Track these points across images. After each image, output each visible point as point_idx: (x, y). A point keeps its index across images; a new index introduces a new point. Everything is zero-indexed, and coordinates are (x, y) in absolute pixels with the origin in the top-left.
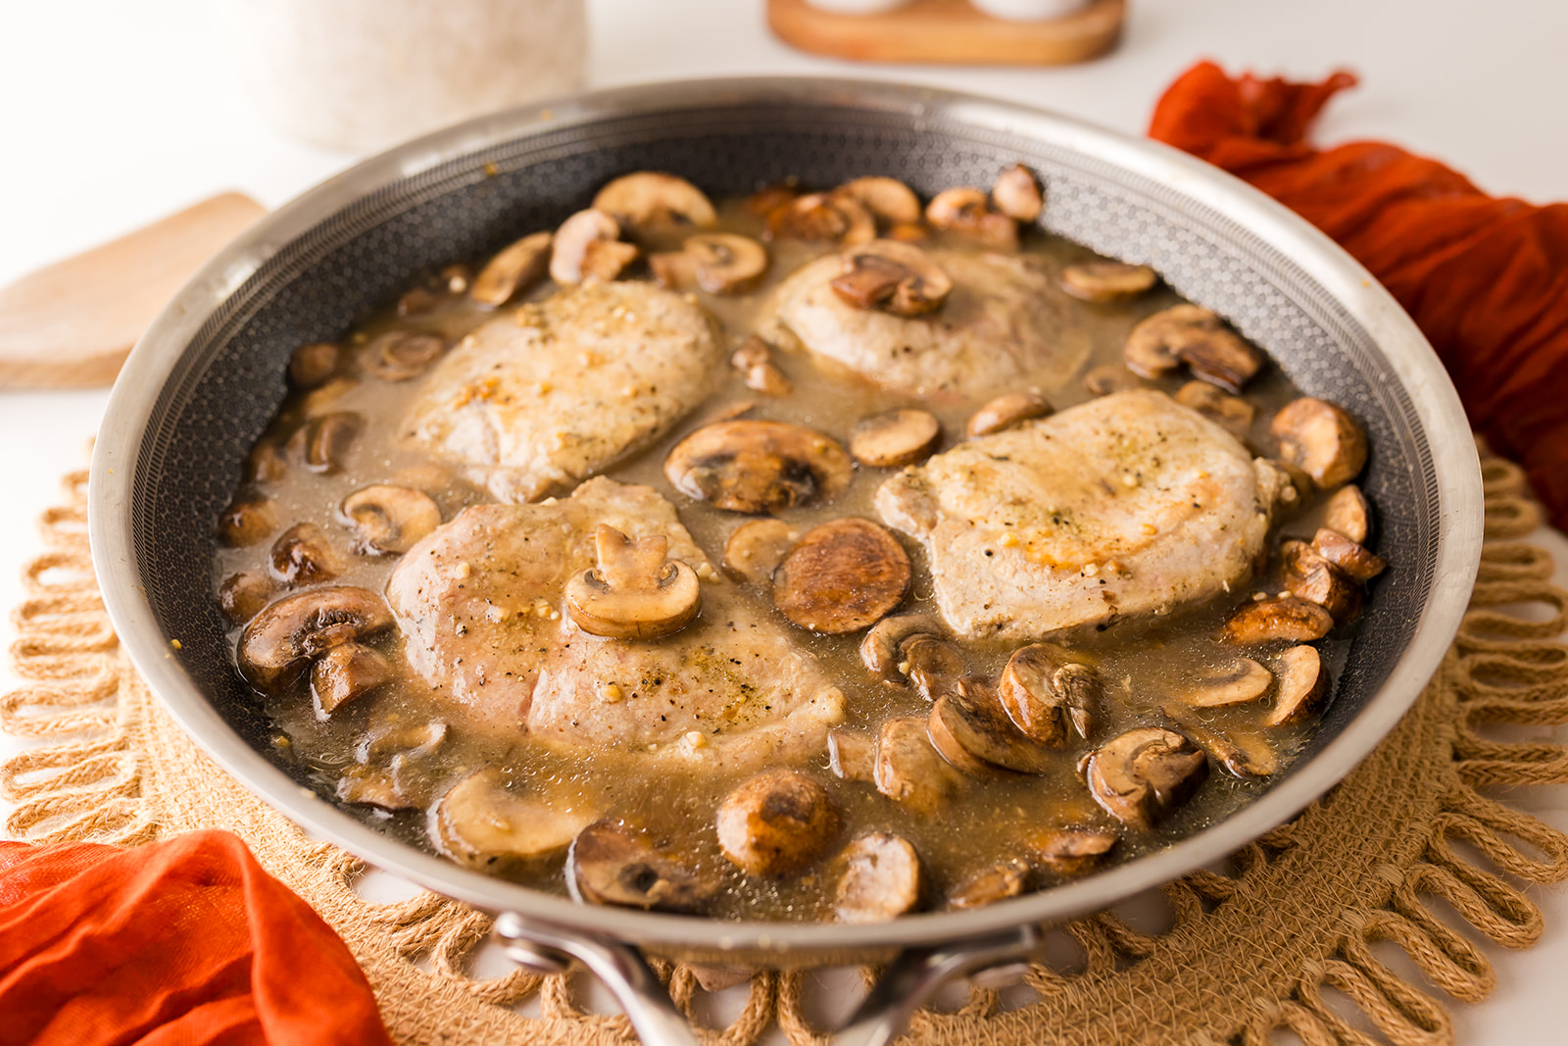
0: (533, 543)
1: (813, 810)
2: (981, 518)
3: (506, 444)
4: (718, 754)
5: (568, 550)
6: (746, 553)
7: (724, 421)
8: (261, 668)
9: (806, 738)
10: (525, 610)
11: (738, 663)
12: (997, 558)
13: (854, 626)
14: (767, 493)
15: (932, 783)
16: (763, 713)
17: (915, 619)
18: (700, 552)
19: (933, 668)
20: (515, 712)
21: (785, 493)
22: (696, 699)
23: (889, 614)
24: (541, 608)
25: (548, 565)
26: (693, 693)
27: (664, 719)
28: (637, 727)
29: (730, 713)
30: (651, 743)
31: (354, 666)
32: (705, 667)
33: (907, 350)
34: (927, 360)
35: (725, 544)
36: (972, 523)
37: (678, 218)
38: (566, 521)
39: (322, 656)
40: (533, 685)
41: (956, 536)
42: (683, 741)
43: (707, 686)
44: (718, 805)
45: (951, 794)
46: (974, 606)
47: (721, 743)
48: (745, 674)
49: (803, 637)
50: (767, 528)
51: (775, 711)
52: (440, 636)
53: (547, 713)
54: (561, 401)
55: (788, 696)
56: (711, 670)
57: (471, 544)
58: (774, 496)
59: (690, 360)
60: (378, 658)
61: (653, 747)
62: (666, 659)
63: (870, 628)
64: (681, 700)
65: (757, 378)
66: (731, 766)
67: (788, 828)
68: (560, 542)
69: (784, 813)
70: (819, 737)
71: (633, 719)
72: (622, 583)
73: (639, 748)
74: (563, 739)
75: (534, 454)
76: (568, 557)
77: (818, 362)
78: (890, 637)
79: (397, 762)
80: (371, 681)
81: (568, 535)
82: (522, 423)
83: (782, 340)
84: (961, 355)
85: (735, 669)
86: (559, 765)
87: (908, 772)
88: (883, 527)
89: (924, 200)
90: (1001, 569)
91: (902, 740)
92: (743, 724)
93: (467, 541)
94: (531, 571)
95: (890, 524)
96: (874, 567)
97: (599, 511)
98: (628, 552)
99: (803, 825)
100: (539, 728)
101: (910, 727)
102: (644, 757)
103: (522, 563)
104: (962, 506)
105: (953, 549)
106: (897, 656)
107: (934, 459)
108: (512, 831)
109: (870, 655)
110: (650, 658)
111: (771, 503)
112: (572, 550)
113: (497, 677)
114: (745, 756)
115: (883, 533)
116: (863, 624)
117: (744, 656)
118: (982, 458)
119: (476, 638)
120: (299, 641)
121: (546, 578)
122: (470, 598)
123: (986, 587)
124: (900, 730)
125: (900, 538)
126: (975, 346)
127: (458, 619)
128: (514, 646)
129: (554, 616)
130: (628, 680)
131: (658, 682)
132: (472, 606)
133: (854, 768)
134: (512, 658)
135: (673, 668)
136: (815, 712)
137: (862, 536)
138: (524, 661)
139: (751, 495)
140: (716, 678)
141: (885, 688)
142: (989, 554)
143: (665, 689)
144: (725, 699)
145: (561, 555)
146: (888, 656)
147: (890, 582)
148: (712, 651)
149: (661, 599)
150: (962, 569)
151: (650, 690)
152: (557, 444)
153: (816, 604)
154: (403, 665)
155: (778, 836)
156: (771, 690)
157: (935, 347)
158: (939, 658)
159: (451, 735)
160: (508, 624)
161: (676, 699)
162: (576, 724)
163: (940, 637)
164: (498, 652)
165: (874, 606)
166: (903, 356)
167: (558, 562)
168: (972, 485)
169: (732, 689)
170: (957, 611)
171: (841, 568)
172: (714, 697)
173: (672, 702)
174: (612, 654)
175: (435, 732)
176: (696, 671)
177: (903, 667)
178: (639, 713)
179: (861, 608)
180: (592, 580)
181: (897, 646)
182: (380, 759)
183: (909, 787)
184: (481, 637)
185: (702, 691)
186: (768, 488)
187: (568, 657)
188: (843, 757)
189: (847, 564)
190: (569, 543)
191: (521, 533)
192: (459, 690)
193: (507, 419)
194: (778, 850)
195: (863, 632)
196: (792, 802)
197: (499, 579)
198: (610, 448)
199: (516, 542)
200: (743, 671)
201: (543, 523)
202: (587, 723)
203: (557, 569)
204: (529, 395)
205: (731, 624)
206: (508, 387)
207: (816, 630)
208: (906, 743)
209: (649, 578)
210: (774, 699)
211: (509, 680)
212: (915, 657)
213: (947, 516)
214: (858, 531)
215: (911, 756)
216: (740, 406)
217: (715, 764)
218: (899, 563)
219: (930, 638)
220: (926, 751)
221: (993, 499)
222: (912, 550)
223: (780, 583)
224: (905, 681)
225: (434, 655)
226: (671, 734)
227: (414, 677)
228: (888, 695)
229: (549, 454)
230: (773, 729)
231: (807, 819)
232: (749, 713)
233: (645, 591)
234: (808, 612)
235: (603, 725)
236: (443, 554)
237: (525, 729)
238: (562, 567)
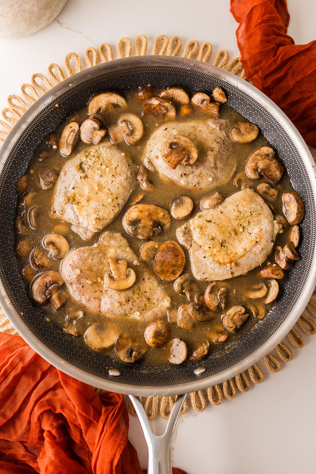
0: (94, 260)
1: (165, 334)
2: (203, 245)
3: (81, 219)
4: (144, 317)
5: (103, 261)
6: (145, 254)
7: (137, 203)
8: (39, 302)
9: (163, 312)
10: (95, 281)
11: (146, 292)
12: (206, 259)
13: (172, 279)
14: (149, 234)
15: (190, 325)
16: (153, 305)
17: (187, 275)
18: (134, 256)
19: (191, 290)
20: (97, 307)
21: (154, 232)
22: (138, 303)
23: (180, 275)
24: (99, 280)
25: (99, 266)
26: (137, 302)
27: (131, 309)
28: (125, 311)
29: (145, 305)
30: (129, 314)
31: (59, 298)
32: (139, 294)
33: (185, 174)
35: (140, 251)
36: (201, 247)
37: (115, 106)
38: (101, 252)
39: (51, 296)
40: (100, 300)
41: (197, 250)
42: (135, 314)
43: (140, 299)
44: (145, 331)
46: (200, 273)
47: (144, 313)
48: (148, 295)
49: (160, 282)
50: (150, 244)
51: (155, 304)
52: (77, 288)
53: (105, 309)
54: (93, 204)
55: (158, 300)
56: (140, 295)
57: (79, 262)
58: (151, 234)
59: (125, 184)
60: (64, 293)
61: (129, 315)
62: (130, 293)
63: (175, 280)
64: (135, 304)
65: (144, 186)
66: (147, 320)
67: (160, 339)
68: (100, 260)
69: (159, 336)
70: (165, 311)
71: (124, 309)
72: (118, 277)
73: (126, 315)
74: (109, 314)
75: (89, 224)
76: (103, 263)
78: (181, 283)
79: (74, 322)
80: (64, 301)
81: (102, 257)
82: (84, 213)
84: (200, 175)
85: (146, 294)
86: (109, 320)
87: (185, 324)
88: (179, 244)
90: (207, 262)
91: (183, 315)
92: (149, 308)
93: (78, 262)
94: (95, 269)
95: (181, 243)
96: (177, 259)
97: (108, 246)
98: (118, 265)
99: (163, 338)
100: (103, 312)
101: (185, 310)
102: (128, 317)
103: (93, 267)
104: (198, 240)
105: (196, 254)
106: (183, 288)
107: (191, 221)
108: (103, 341)
109: (176, 287)
110: (126, 294)
111: (151, 236)
112: (104, 261)
113: (92, 299)
114: (150, 317)
115: (179, 246)
116: (174, 278)
117: (148, 290)
118: (204, 221)
119: (85, 288)
120: (45, 293)
121: (99, 270)
122: (82, 278)
123: (204, 267)
124: (183, 312)
125: (183, 247)
126: (204, 172)
127: (80, 284)
128: (94, 290)
129: (102, 282)
130: (122, 301)
131: (129, 301)
132: (83, 280)
133: (173, 321)
134: (95, 294)
135: (132, 296)
136: (164, 305)
137: (174, 248)
138: (98, 294)
139: (146, 235)
140: (142, 297)
141: (180, 296)
142: (205, 257)
143: (130, 302)
144: (144, 302)
145: (101, 263)
146: (180, 289)
147: (181, 264)
148: (140, 289)
149: (127, 282)
150: (198, 259)
151: (127, 303)
152: (94, 222)
153: (162, 272)
154: (70, 294)
155: (158, 341)
156: (154, 299)
158: (192, 287)
159: (85, 314)
160: (92, 285)
161: (133, 304)
162: (112, 311)
163: (193, 280)
164: (91, 292)
165: (177, 273)
166: (184, 176)
167: (101, 265)
168: (201, 232)
169: (145, 300)
170: (196, 274)
171: (169, 260)
172: (142, 302)
173: (132, 305)
174: (118, 294)
175: (81, 314)
176: (137, 296)
177: (184, 291)
178: (125, 308)
179: (174, 273)
181: (182, 285)
182: (71, 321)
183: (185, 326)
184: (86, 288)
185: (139, 301)
186: (150, 232)
187: (107, 294)
188: (171, 319)
189: (170, 258)
190: (103, 259)
191: (91, 258)
192: (84, 302)
193: (80, 210)
194: (158, 344)
196: (160, 333)
197: (88, 272)
198: (108, 221)
199: (90, 261)
200: (147, 294)
201: (95, 254)
202: (114, 311)
203: (101, 267)
204: (84, 202)
205: (144, 280)
206: (78, 198)
207: (163, 280)
209: (124, 275)
210: (155, 301)
211: (95, 300)
212: (187, 288)
213: (194, 243)
214: (172, 246)
215: (185, 319)
216: (141, 197)
217: (143, 320)
218: (183, 257)
219: (190, 282)
220: (189, 317)
221: (207, 237)
222: (186, 251)
223: (154, 264)
224: (184, 294)
225: (76, 293)
226: (133, 311)
227: (73, 298)
228: (180, 298)
229: (93, 225)
230: (156, 310)
231: (163, 336)
232: (149, 305)
233: (123, 279)
234: (162, 274)
235: (118, 311)
236: (73, 265)
237: (100, 311)
238: (102, 266)
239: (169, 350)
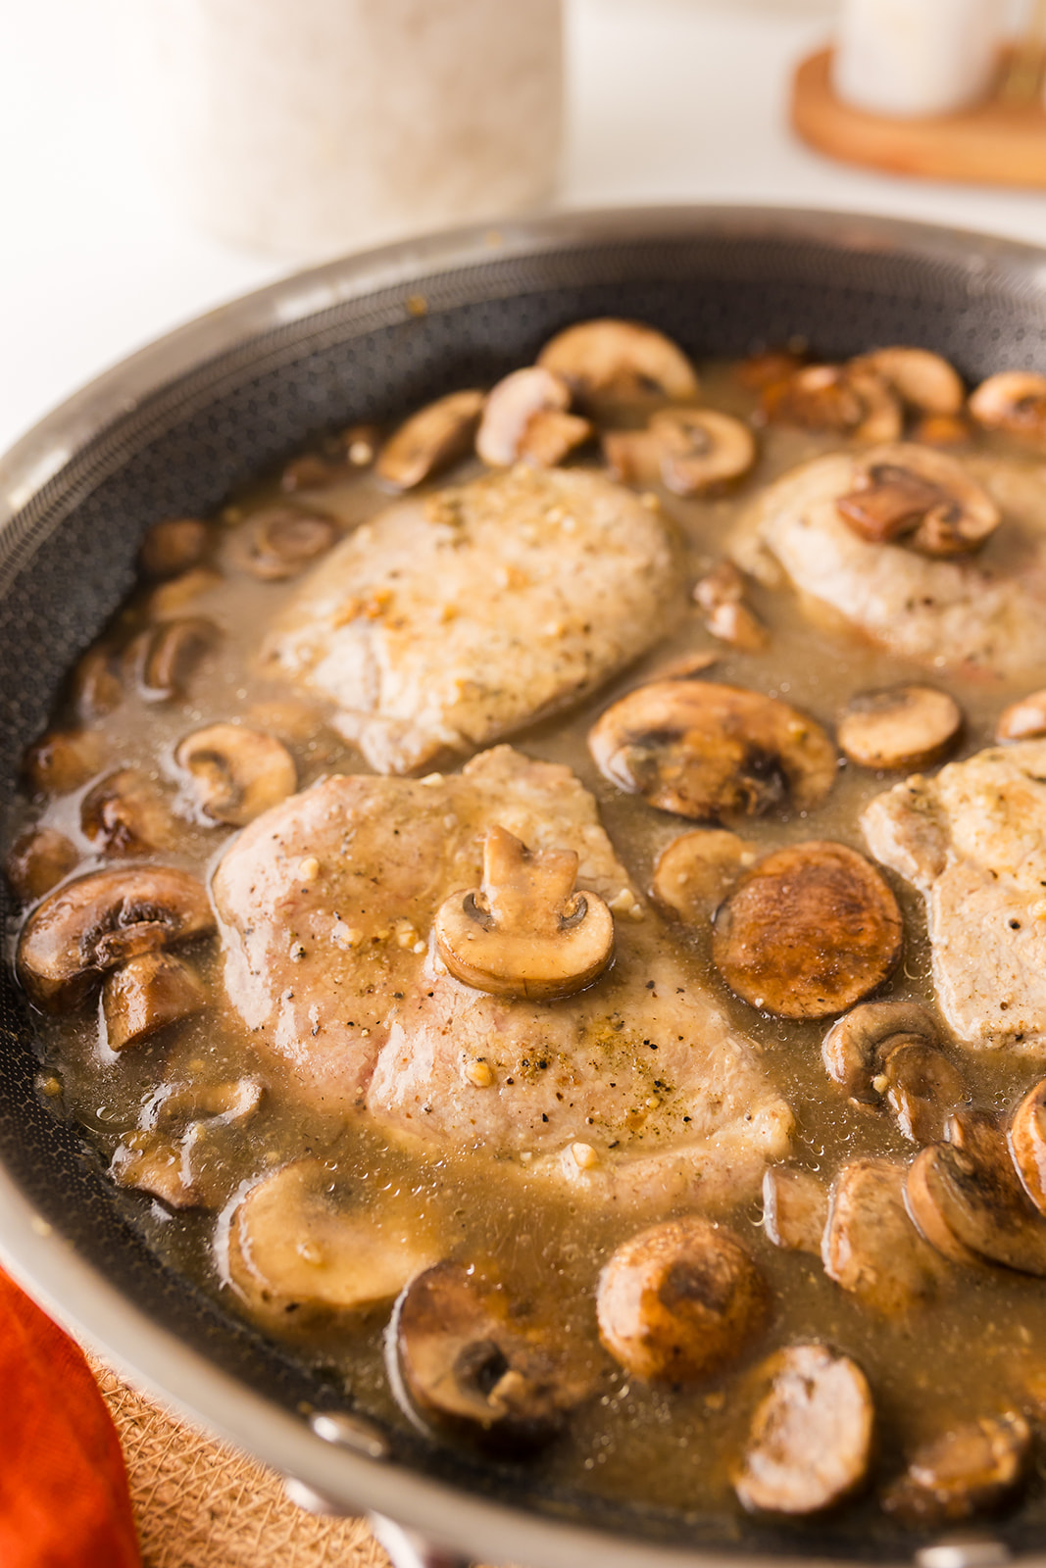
0: (404, 838)
1: (732, 1294)
2: (1008, 869)
3: (391, 684)
4: (612, 1181)
5: (448, 852)
6: (682, 878)
7: (676, 679)
8: (40, 977)
9: (734, 1175)
10: (382, 934)
11: (654, 1047)
12: (1025, 934)
13: (817, 1009)
14: (719, 794)
15: (904, 1275)
16: (679, 1126)
17: (902, 1009)
18: (621, 871)
19: (920, 1089)
20: (352, 1079)
21: (743, 794)
22: (591, 1095)
23: (867, 998)
24: (404, 934)
25: (420, 871)
26: (588, 1085)
27: (545, 1119)
28: (510, 1125)
29: (636, 1120)
30: (525, 1150)
31: (157, 988)
32: (608, 1047)
33: (928, 602)
34: (954, 618)
35: (656, 860)
36: (995, 876)
37: (647, 384)
38: (451, 810)
39: (119, 967)
40: (381, 1041)
41: (971, 892)
42: (565, 1155)
43: (608, 1077)
44: (604, 1260)
45: (927, 1295)
46: (986, 1001)
47: (618, 1164)
48: (662, 1065)
49: (745, 1017)
50: (713, 843)
51: (696, 1125)
52: (272, 956)
53: (393, 1092)
54: (468, 634)
55: (716, 1104)
56: (617, 1054)
57: (325, 831)
58: (728, 798)
59: (638, 590)
60: (189, 977)
61: (526, 1156)
62: (558, 1030)
63: (837, 1016)
64: (573, 1093)
65: (725, 621)
66: (628, 1202)
67: (695, 1320)
68: (439, 842)
69: (691, 1295)
70: (752, 1175)
71: (504, 1114)
72: (511, 916)
73: (508, 1155)
74: (409, 1129)
75: (423, 705)
76: (447, 863)
77: (807, 605)
78: (865, 1035)
79: (193, 1134)
80: (175, 1009)
81: (451, 832)
82: (414, 659)
83: (762, 570)
84: (1000, 616)
85: (648, 1055)
86: (402, 1166)
87: (870, 1255)
88: (871, 861)
89: (969, 384)
90: (1030, 952)
91: (866, 1202)
92: (651, 1139)
93: (319, 826)
94: (397, 878)
95: (881, 857)
96: (853, 922)
97: (496, 799)
98: (526, 869)
99: (716, 1317)
100: (380, 1108)
101: (880, 1181)
102: (515, 1171)
103: (388, 866)
104: (982, 847)
105: (964, 909)
106: (872, 1066)
107: (949, 770)
108: (325, 1265)
109: (835, 1055)
110: (537, 1028)
111: (723, 808)
112: (454, 852)
113: (333, 1025)
114: (648, 1189)
115: (870, 870)
116: (829, 1008)
117: (663, 1037)
118: (1018, 777)
119: (316, 967)
120: (91, 944)
121: (416, 889)
122: (315, 907)
123: (1006, 975)
124: (867, 1185)
125: (891, 879)
126: (1021, 605)
127: (296, 936)
128: (363, 983)
129: (418, 948)
130: (503, 1057)
131: (544, 1065)
132: (315, 921)
133: (796, 1232)
134: (358, 1001)
135: (566, 1046)
136: (750, 1136)
137: (841, 871)
138: (373, 1006)
139: (698, 794)
140: (622, 1066)
141: (851, 1108)
142: (1015, 926)
143: (551, 1076)
144: (631, 1099)
145: (438, 859)
146: (859, 1063)
147: (874, 948)
148: (621, 1025)
149: (560, 948)
150: (975, 940)
151: (532, 1075)
152: (453, 695)
153: (764, 971)
154: (220, 989)
155: (681, 1332)
156: (693, 1093)
157: (966, 601)
158: (930, 1075)
159: (267, 1101)
160: (358, 951)
161: (565, 1092)
162: (429, 1111)
163: (933, 1040)
164: (341, 991)
165: (847, 984)
166: (921, 610)
167: (433, 868)
168: (1000, 816)
169: (641, 1085)
170: (961, 1006)
171: (808, 917)
172: (616, 1095)
173: (559, 1096)
174: (488, 1016)
175: (244, 1096)
176: (596, 1053)
177: (879, 1082)
178: (514, 1107)
179: (828, 982)
180: (473, 909)
181: (873, 1049)
182: (171, 1126)
183: (871, 1277)
184: (323, 965)
185: (601, 1085)
186: (722, 787)
187: (430, 1011)
188: (781, 1215)
189: (817, 913)
190: (451, 843)
191: (390, 823)
192: (285, 1037)
193: (397, 651)
194: (677, 1350)
195: (828, 1020)
196: (704, 1280)
197: (355, 885)
198: (521, 707)
199: (382, 836)
200: (659, 1060)
201: (420, 810)
202: (443, 1111)
203: (431, 879)
204: (426, 621)
205: (651, 985)
206: (402, 607)
207: (764, 1008)
208: (873, 1206)
209: (548, 915)
210: (696, 1107)
211: (350, 1033)
212: (897, 1069)
213: (961, 859)
214: (835, 863)
215: (877, 1230)
216: (698, 659)
217: (607, 1197)
218: (887, 920)
219: (919, 1041)
220: (898, 1223)
221: (1028, 841)
222: (908, 900)
223: (722, 929)
224: (879, 1102)
225: (259, 981)
226: (553, 1140)
227: (231, 1009)
228: (852, 1122)
229: (444, 707)
230: (692, 1153)
231: (722, 1308)
232: (660, 1123)
233: (540, 934)
234: (757, 979)
235: (462, 1118)
236: (288, 840)
237: (361, 1105)
238: (438, 876)
239: (747, 1416)
